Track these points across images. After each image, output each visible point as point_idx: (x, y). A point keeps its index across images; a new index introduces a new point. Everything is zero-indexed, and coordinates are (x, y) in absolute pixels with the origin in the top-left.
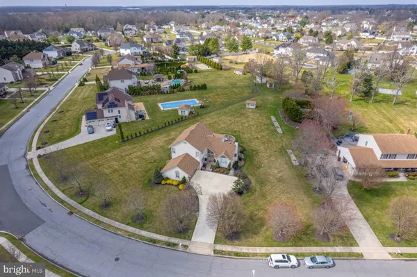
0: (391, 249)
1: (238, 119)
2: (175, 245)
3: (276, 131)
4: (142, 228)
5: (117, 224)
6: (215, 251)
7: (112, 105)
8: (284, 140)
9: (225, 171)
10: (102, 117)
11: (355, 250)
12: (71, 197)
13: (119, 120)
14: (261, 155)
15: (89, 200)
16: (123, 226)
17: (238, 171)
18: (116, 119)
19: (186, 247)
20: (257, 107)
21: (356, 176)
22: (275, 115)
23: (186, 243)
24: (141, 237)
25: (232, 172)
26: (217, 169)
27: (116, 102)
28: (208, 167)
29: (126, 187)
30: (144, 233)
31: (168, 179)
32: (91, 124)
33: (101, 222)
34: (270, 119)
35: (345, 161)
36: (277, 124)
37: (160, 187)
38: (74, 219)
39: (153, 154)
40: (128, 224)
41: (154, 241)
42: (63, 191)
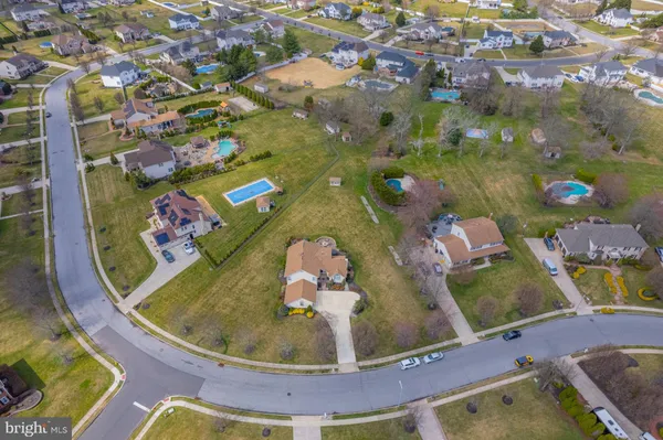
0: (479, 334)
1: (327, 208)
2: (327, 370)
3: (372, 221)
4: (294, 363)
5: (270, 365)
6: (360, 368)
7: (185, 222)
8: (382, 231)
9: (340, 287)
10: (176, 238)
11: (456, 341)
12: (210, 349)
13: (195, 235)
14: (366, 258)
15: (230, 348)
16: (277, 365)
17: (352, 285)
18: (191, 236)
19: (336, 370)
20: (342, 183)
21: (453, 269)
22: (365, 195)
23: (335, 366)
24: (298, 371)
25: (347, 286)
26: (333, 286)
27: (188, 217)
28: (324, 287)
29: (257, 326)
30: (298, 367)
31: (293, 309)
32: (164, 248)
33: (256, 367)
34: (360, 201)
35: (441, 253)
36: (370, 209)
37: (289, 319)
38: (228, 369)
39: (260, 279)
40: (281, 362)
41: (310, 372)
42: (197, 345)
